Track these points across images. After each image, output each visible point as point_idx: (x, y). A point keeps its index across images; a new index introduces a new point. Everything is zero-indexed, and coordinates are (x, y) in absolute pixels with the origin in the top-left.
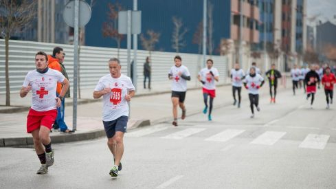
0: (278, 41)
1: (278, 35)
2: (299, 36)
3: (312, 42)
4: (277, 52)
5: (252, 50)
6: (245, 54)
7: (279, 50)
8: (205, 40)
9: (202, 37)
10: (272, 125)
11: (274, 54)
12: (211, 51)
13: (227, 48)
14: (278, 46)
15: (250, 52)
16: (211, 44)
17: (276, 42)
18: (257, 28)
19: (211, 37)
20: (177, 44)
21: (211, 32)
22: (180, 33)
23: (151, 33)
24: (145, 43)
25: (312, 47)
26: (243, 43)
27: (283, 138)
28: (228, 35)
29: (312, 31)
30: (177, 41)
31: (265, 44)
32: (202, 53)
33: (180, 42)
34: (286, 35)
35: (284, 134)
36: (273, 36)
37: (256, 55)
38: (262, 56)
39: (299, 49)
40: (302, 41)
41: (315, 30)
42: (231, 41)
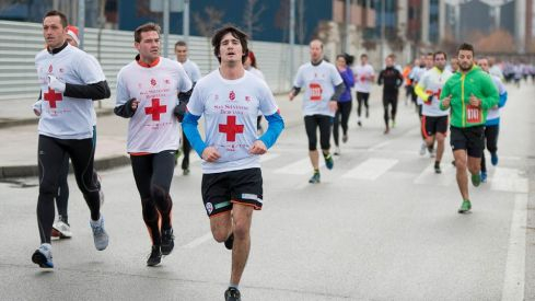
0: (403, 25)
1: (403, 16)
2: (434, 18)
3: (453, 27)
4: (400, 41)
5: (364, 37)
6: (353, 43)
7: (404, 39)
8: (292, 22)
9: (289, 18)
10: (381, 148)
11: (397, 44)
12: (301, 38)
13: (327, 35)
14: (402, 33)
15: (361, 41)
16: (301, 29)
17: (400, 27)
18: (372, 6)
19: (301, 18)
20: (250, 28)
21: (301, 10)
22: (255, 12)
23: (210, 11)
24: (202, 27)
25: (454, 35)
26: (352, 27)
27: (393, 169)
28: (329, 16)
29: (453, 12)
30: (250, 23)
31: (383, 30)
32: (287, 42)
33: (253, 25)
34: (415, 16)
35: (395, 162)
36: (396, 18)
37: (369, 45)
38: (378, 47)
39: (434, 36)
40: (437, 26)
41: (457, 10)
42: (333, 25)
